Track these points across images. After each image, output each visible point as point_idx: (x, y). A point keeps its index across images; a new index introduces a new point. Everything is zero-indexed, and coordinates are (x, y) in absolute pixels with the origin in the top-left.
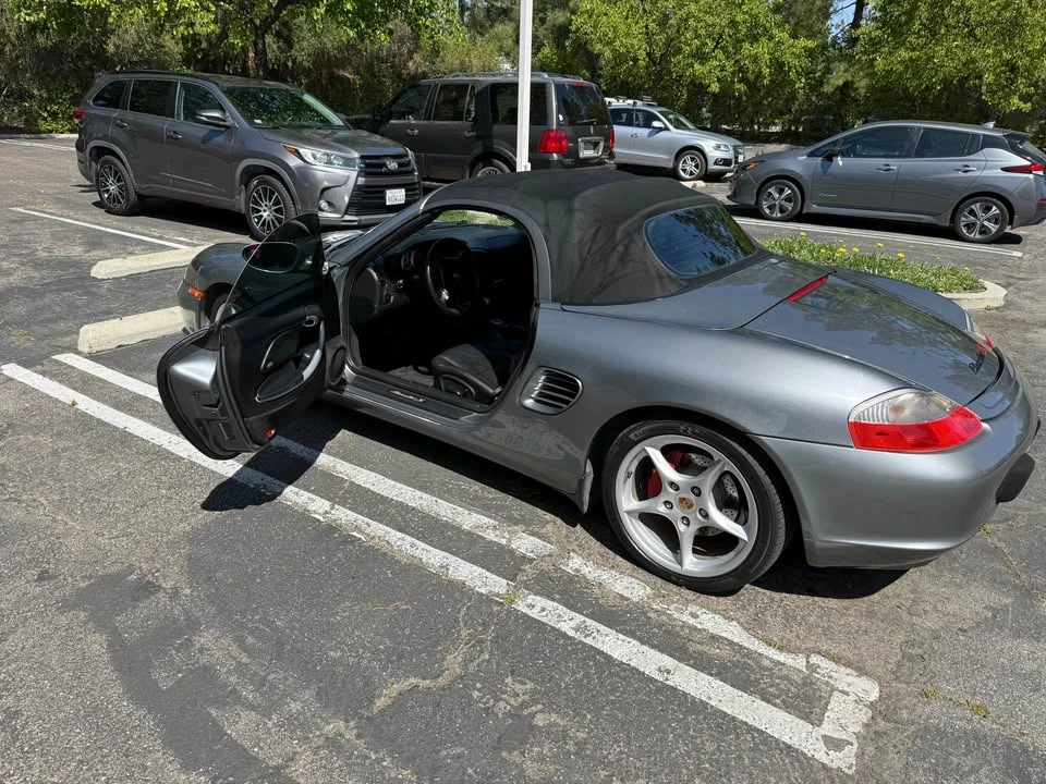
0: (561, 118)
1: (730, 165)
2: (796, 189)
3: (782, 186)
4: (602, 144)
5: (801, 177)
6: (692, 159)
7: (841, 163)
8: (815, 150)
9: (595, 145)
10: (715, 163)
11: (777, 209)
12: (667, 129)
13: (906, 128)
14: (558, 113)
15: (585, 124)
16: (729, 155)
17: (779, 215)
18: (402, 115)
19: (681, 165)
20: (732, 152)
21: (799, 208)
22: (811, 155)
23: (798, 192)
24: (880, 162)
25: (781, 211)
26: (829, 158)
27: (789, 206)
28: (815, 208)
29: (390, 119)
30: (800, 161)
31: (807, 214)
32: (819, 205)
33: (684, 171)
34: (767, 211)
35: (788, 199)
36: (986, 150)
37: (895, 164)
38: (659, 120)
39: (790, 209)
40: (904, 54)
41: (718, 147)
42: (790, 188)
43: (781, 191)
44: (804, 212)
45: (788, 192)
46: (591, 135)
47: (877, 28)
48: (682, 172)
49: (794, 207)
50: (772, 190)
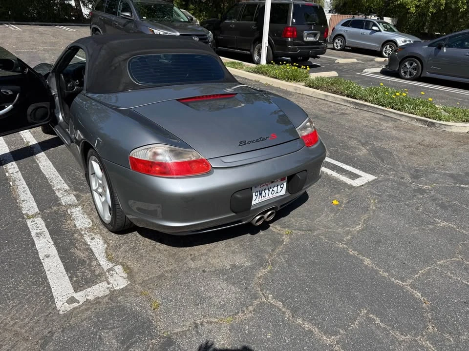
0: (294, 21)
2: (419, 63)
3: (412, 62)
4: (319, 35)
5: (423, 57)
6: (390, 47)
7: (445, 50)
8: (434, 43)
9: (315, 35)
11: (408, 73)
12: (380, 31)
14: (293, 18)
15: (308, 24)
17: (409, 77)
18: (231, 19)
19: (384, 49)
21: (419, 74)
22: (430, 45)
23: (420, 65)
24: (467, 51)
25: (410, 75)
26: (440, 47)
27: (415, 73)
28: (428, 74)
29: (225, 20)
30: (423, 49)
31: (423, 77)
32: (430, 72)
33: (386, 53)
34: (403, 74)
35: (415, 69)
38: (377, 26)
39: (415, 74)
41: (404, 41)
42: (416, 63)
43: (411, 64)
44: (422, 76)
45: (415, 65)
46: (312, 30)
48: (384, 54)
49: (417, 73)
50: (406, 64)
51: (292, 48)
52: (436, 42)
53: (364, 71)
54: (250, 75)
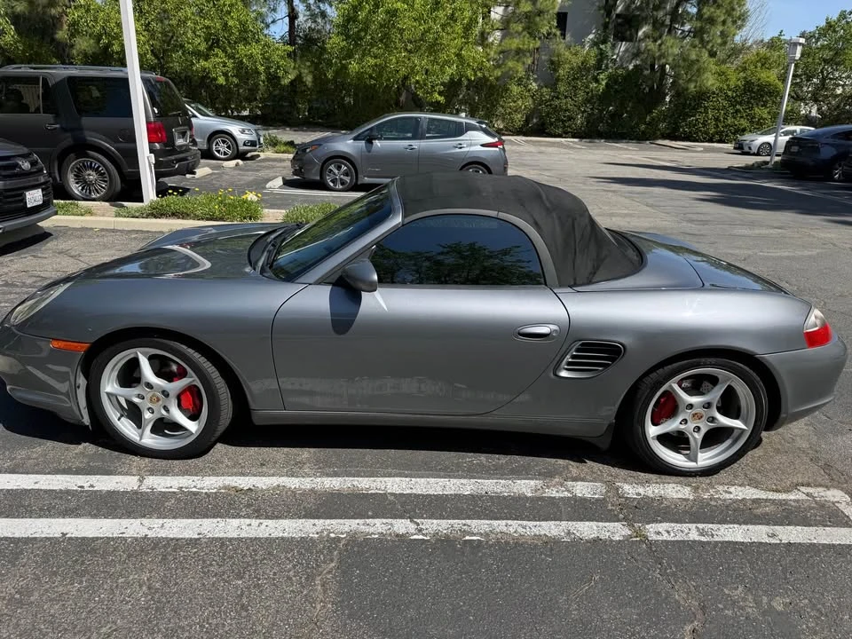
0: (156, 110)
1: (255, 146)
3: (339, 164)
4: (188, 134)
5: (351, 155)
6: (224, 142)
7: (379, 145)
8: (359, 135)
9: (183, 134)
10: (245, 145)
11: (339, 182)
12: (194, 116)
13: (416, 118)
15: (174, 115)
16: (253, 137)
17: (341, 187)
19: (214, 146)
20: (254, 135)
21: (355, 180)
22: (355, 139)
23: (352, 168)
24: (406, 143)
25: (342, 184)
26: (370, 141)
27: (347, 179)
28: (367, 180)
30: (349, 144)
32: (368, 177)
33: (218, 151)
34: (332, 184)
35: (346, 174)
36: (469, 132)
37: (416, 144)
39: (348, 181)
40: (372, 61)
41: (243, 132)
42: (345, 165)
43: (339, 168)
44: (359, 183)
45: (344, 168)
46: (180, 125)
47: (343, 40)
48: (216, 153)
49: (351, 180)
50: (332, 167)
51: (166, 162)
52: (363, 132)
53: (268, 186)
54: (141, 223)
